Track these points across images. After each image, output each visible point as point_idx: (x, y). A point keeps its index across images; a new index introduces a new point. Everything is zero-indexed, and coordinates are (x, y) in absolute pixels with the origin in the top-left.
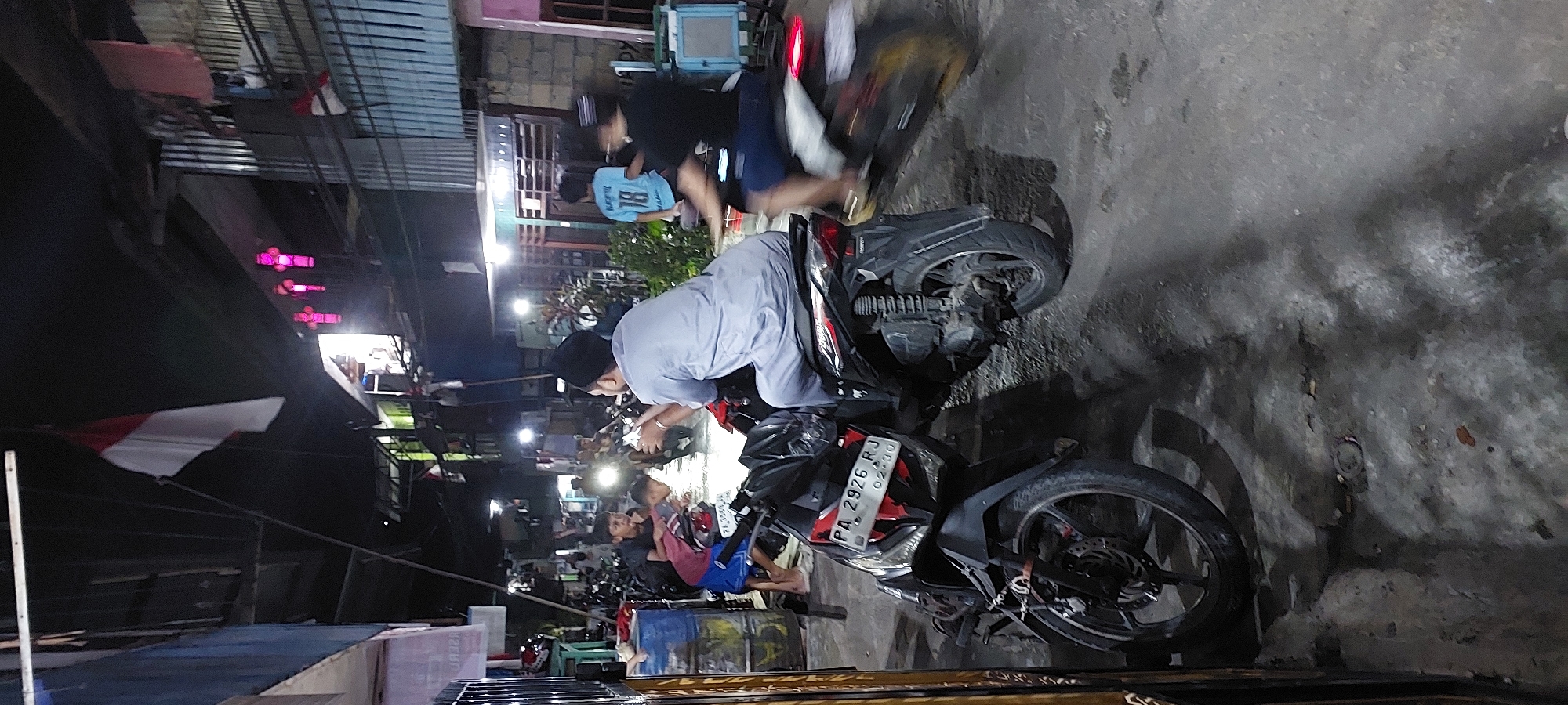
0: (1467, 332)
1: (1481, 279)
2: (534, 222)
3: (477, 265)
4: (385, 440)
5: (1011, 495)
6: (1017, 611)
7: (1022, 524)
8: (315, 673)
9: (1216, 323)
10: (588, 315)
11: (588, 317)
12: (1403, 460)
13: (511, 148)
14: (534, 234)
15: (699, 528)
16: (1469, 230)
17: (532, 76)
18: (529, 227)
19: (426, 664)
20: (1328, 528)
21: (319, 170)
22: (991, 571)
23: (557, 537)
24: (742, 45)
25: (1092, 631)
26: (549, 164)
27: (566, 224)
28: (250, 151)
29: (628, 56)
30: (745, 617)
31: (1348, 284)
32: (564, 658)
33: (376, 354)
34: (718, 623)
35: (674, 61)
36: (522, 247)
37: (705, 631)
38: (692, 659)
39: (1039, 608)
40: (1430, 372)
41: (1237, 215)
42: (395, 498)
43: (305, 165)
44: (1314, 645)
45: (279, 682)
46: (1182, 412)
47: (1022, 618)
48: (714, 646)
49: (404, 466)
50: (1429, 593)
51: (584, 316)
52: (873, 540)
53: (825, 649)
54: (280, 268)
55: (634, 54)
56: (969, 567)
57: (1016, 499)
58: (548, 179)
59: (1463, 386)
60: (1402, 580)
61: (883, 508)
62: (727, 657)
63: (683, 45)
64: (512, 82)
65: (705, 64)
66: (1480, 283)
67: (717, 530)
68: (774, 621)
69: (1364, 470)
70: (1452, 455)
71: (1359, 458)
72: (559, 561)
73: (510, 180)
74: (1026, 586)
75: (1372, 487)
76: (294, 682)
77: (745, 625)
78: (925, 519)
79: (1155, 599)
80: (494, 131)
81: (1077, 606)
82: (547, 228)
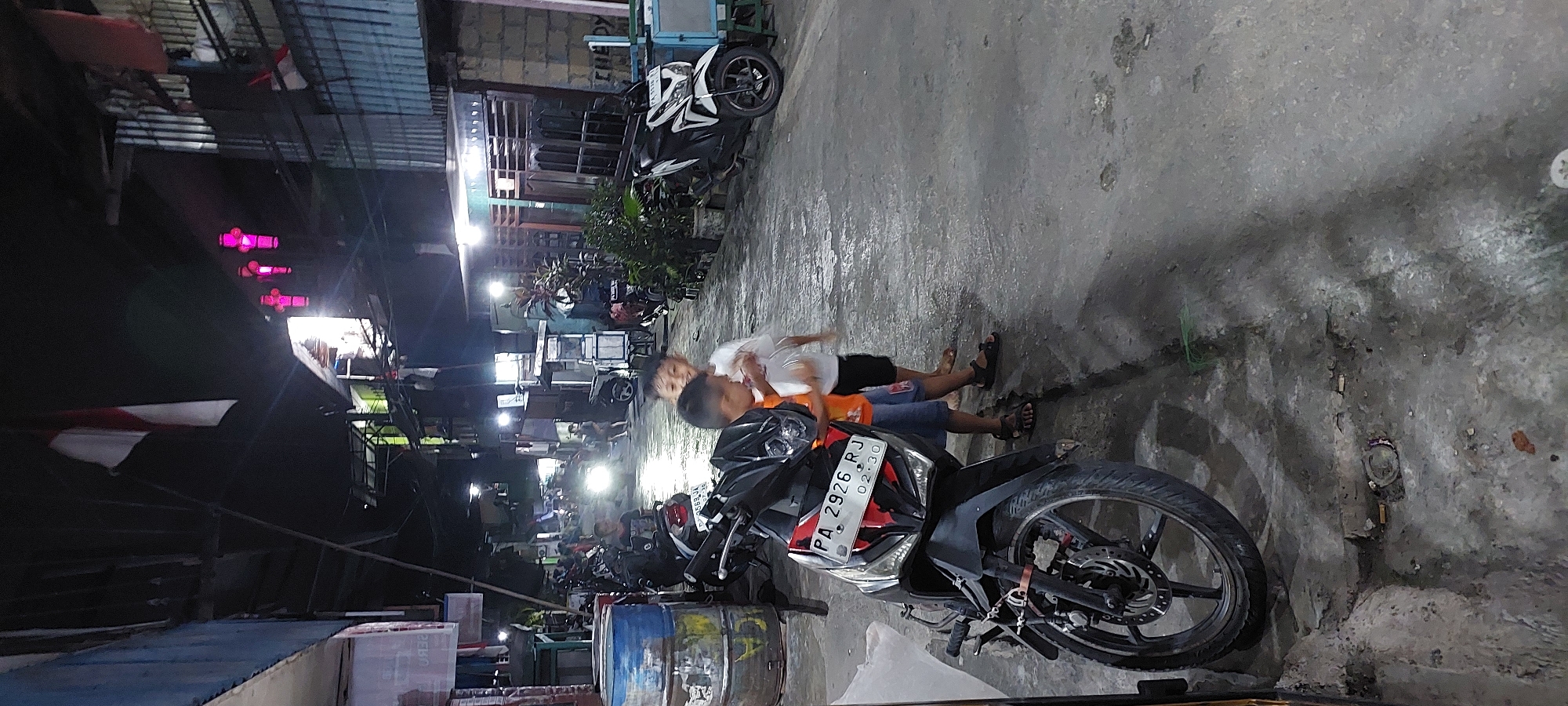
0: (1526, 325)
1: (1544, 265)
2: (508, 203)
3: (449, 247)
4: (361, 424)
5: (1007, 501)
6: (1013, 625)
7: (1019, 532)
8: (268, 677)
9: (1229, 312)
10: (563, 298)
11: (564, 301)
12: (1448, 467)
13: (481, 125)
14: (508, 215)
15: (673, 522)
16: (1532, 209)
17: (504, 52)
18: (503, 208)
19: (394, 659)
20: (1358, 541)
21: (277, 148)
22: (985, 582)
23: (539, 520)
24: (719, 19)
25: (1093, 646)
26: (523, 143)
27: (540, 205)
28: (209, 128)
29: (603, 31)
30: (723, 611)
31: (1384, 270)
32: (539, 649)
33: (347, 338)
34: (694, 617)
35: (649, 36)
36: (496, 228)
37: (681, 627)
38: (669, 656)
39: (1037, 622)
40: (1480, 369)
41: (1255, 195)
42: (371, 484)
43: (261, 142)
44: (1344, 671)
45: (224, 691)
46: (1190, 408)
47: (1018, 633)
48: (691, 643)
49: (380, 451)
50: (1481, 617)
51: (560, 299)
52: (857, 550)
53: (806, 644)
54: (243, 249)
55: (609, 29)
56: (961, 578)
57: (1013, 505)
58: (522, 158)
59: (1521, 388)
60: (1446, 601)
61: (867, 515)
62: (704, 653)
63: (659, 19)
64: (482, 57)
65: (681, 38)
66: (1543, 270)
67: (692, 524)
68: (754, 616)
69: (1399, 476)
70: (1506, 462)
71: (1395, 464)
72: (539, 544)
73: (483, 160)
74: (1023, 598)
75: (1410, 496)
76: (243, 689)
77: (723, 620)
78: (914, 528)
79: (1163, 613)
80: (465, 108)
81: (1078, 621)
82: (522, 209)
